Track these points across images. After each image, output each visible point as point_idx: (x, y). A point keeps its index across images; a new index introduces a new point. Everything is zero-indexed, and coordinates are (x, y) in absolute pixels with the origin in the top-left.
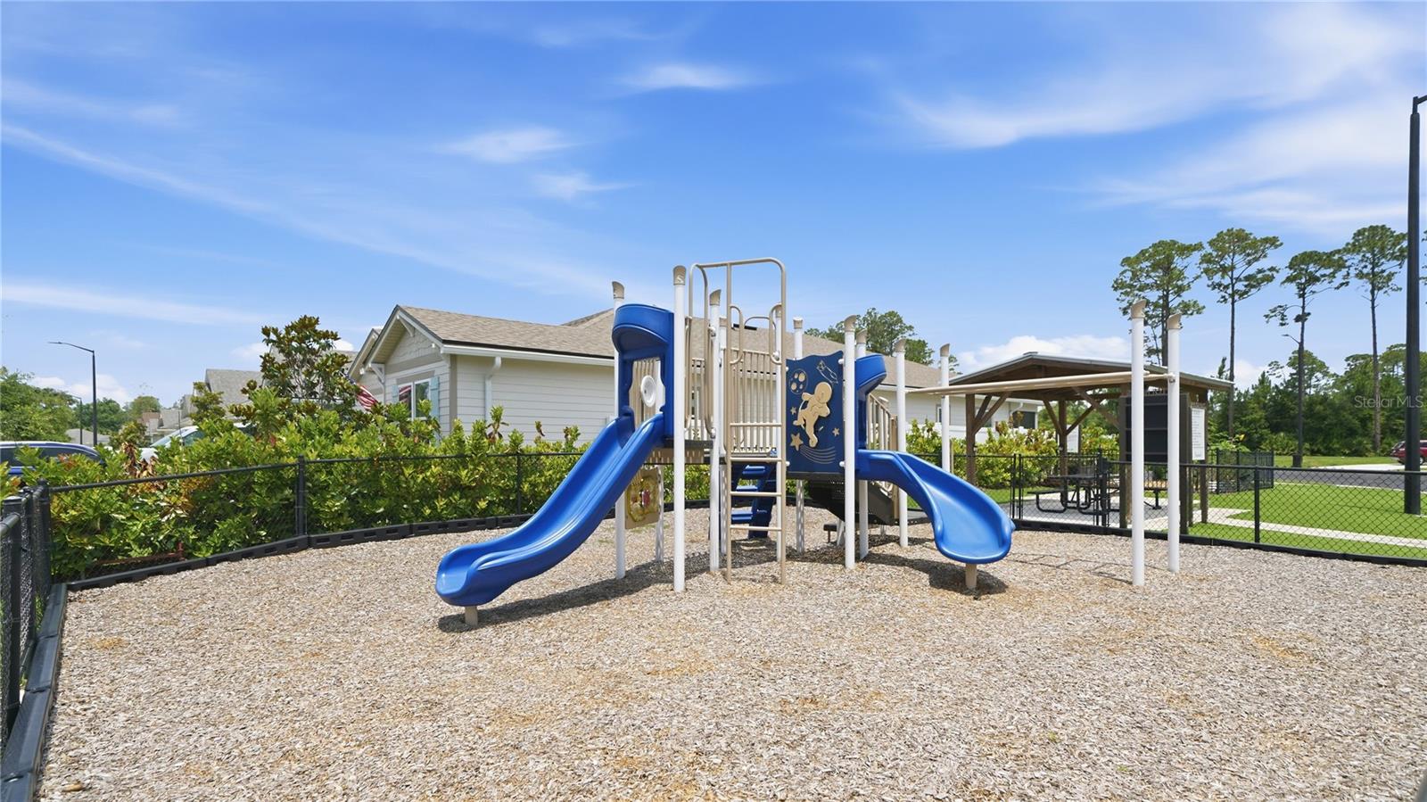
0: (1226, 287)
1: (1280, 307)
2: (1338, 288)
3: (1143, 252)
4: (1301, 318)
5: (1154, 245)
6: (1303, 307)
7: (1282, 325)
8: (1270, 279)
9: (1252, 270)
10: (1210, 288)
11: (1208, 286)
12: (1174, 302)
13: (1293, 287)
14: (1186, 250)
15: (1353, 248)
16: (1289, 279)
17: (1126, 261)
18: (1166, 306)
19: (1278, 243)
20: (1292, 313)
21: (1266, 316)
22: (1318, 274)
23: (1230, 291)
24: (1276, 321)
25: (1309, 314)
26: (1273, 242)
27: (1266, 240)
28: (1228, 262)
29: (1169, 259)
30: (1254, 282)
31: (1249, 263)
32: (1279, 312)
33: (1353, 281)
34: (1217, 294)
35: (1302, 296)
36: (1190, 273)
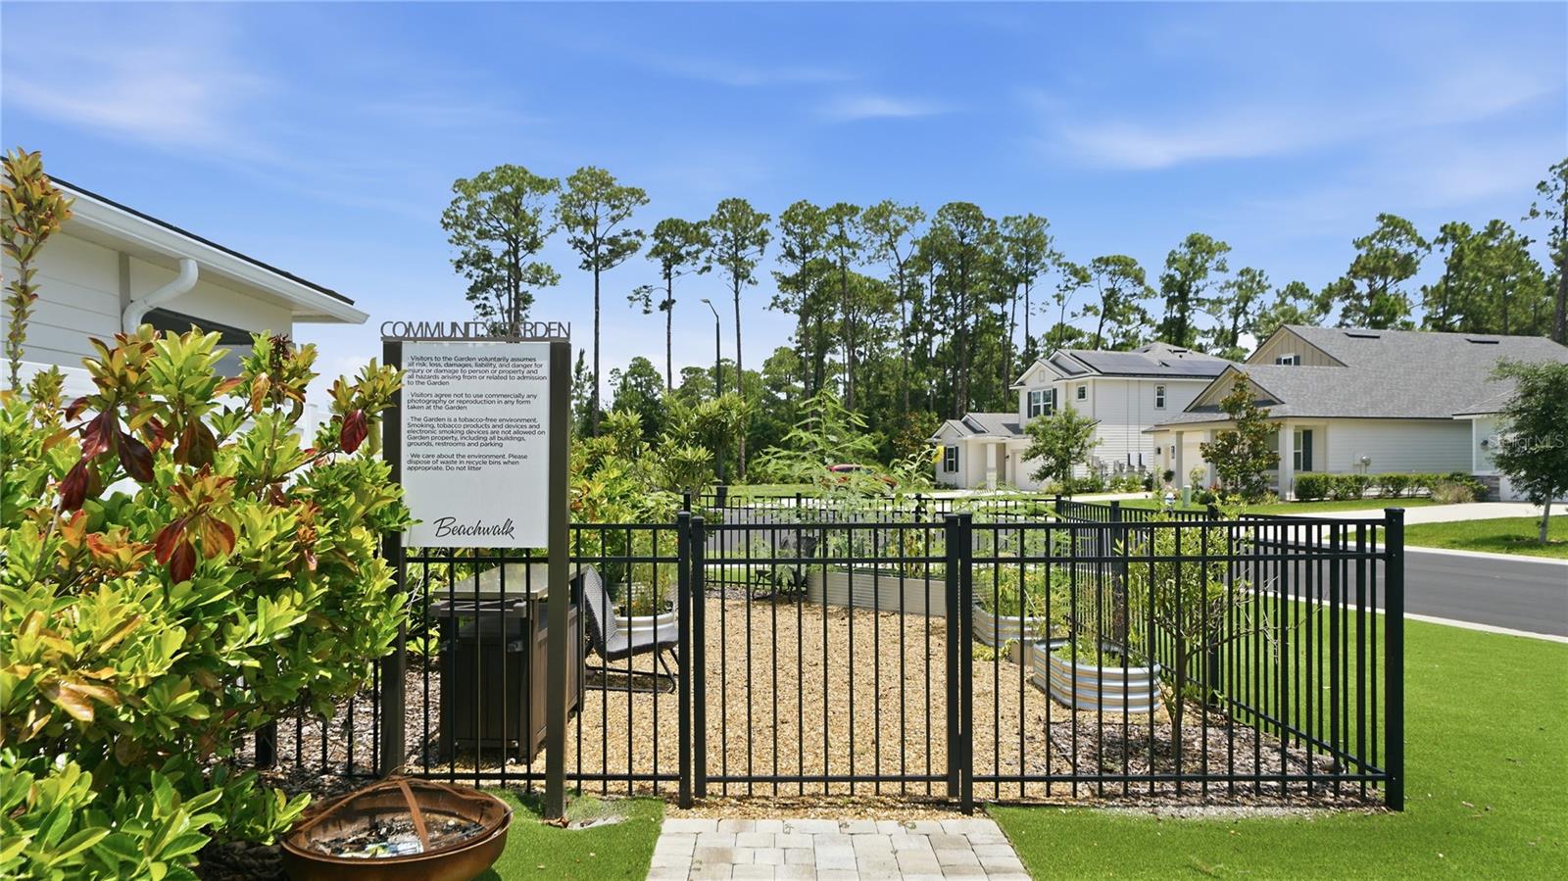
0: (589, 248)
1: (645, 287)
2: (701, 273)
3: (484, 177)
4: (666, 305)
5: (498, 169)
6: (669, 291)
7: (646, 312)
8: (633, 248)
9: (616, 230)
10: (572, 246)
11: (569, 242)
12: (526, 260)
13: (658, 263)
14: (541, 185)
15: (718, 222)
16: (656, 252)
17: (460, 184)
18: (515, 268)
19: (645, 198)
20: (658, 297)
21: (630, 298)
22: (683, 252)
23: (593, 254)
24: (640, 306)
25: (674, 301)
26: (637, 194)
27: (632, 192)
28: (589, 211)
29: (519, 192)
30: (619, 249)
31: (614, 220)
32: (643, 294)
33: (715, 265)
34: (578, 257)
35: (668, 276)
36: (546, 221)
